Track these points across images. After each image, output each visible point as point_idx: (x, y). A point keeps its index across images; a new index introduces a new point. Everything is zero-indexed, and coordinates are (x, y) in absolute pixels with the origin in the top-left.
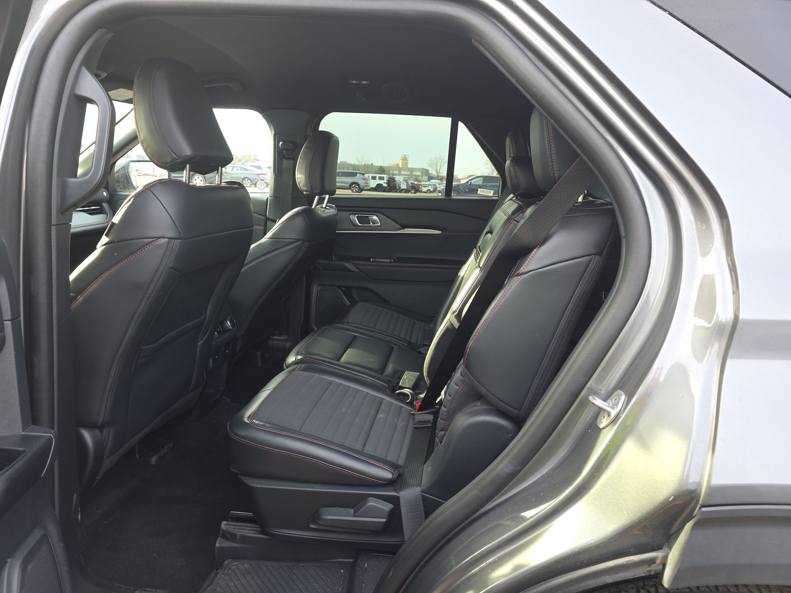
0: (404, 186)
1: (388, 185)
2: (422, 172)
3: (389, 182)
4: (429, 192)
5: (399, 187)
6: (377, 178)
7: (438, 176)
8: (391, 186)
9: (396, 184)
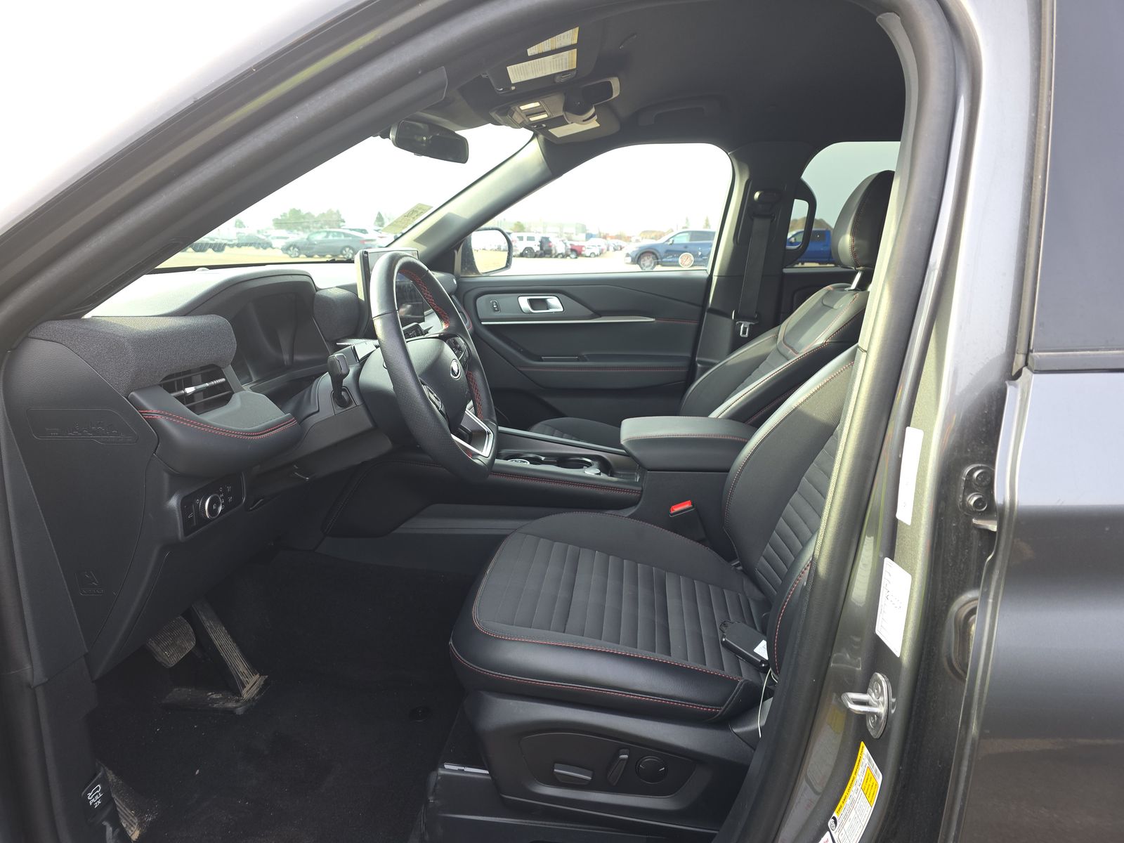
0: (561, 249)
1: (541, 249)
2: (576, 228)
3: (542, 245)
4: (592, 256)
5: (556, 251)
6: (525, 239)
7: (600, 233)
8: (544, 249)
9: (550, 246)
